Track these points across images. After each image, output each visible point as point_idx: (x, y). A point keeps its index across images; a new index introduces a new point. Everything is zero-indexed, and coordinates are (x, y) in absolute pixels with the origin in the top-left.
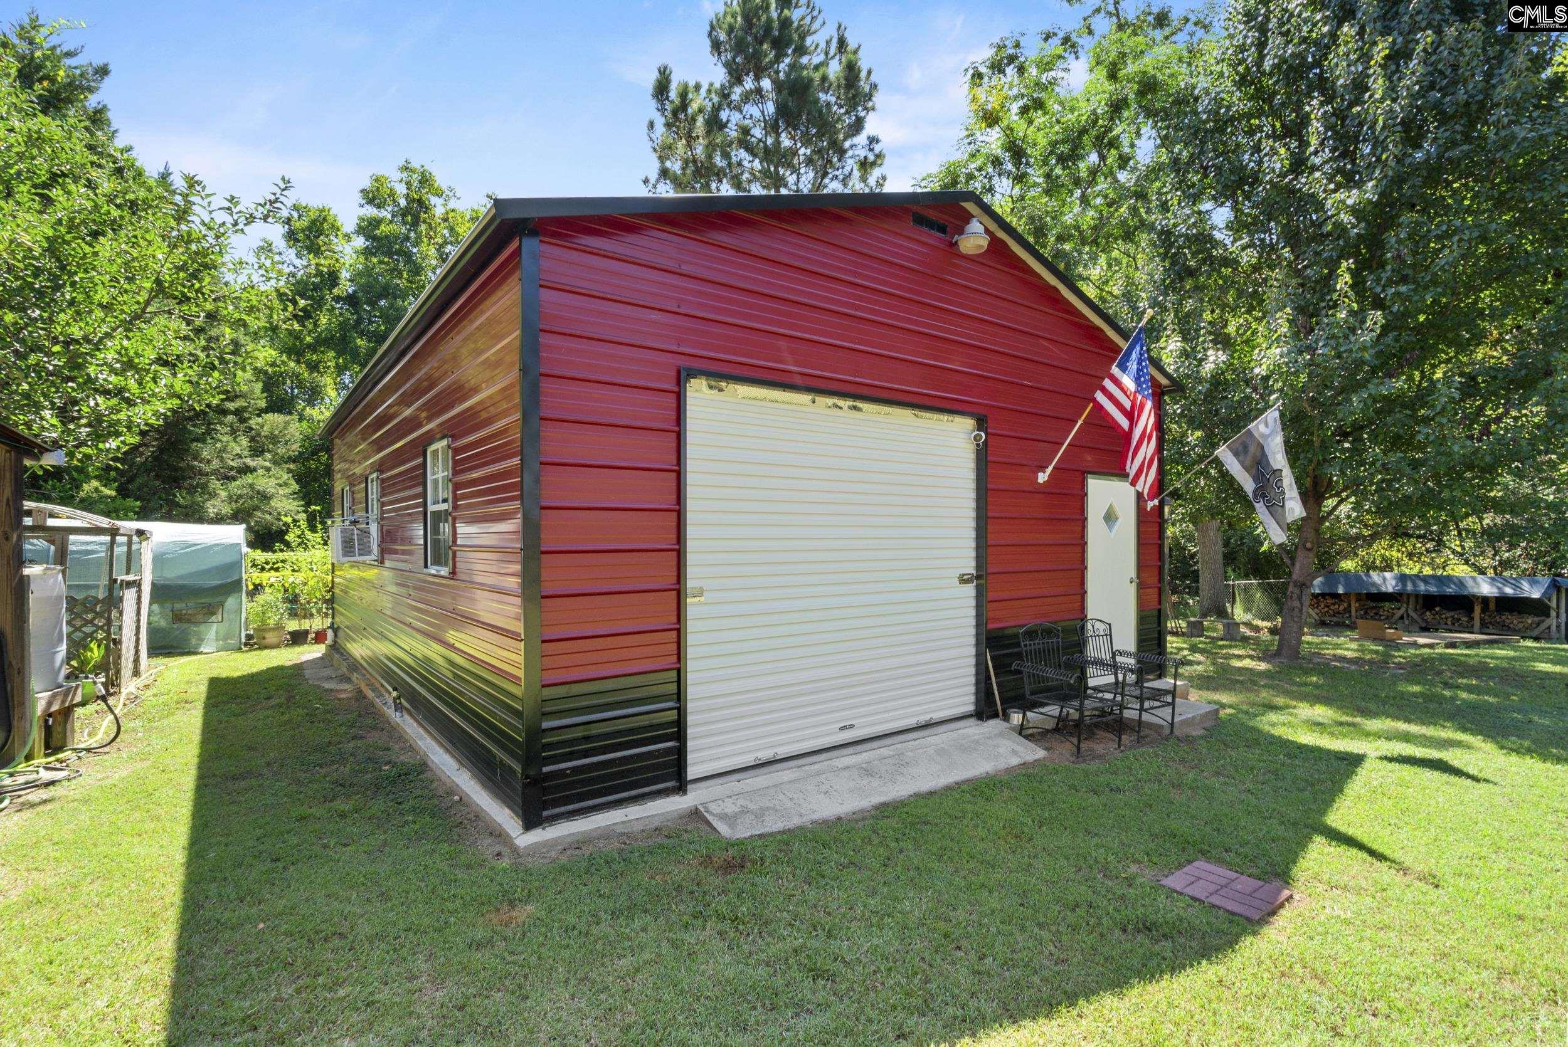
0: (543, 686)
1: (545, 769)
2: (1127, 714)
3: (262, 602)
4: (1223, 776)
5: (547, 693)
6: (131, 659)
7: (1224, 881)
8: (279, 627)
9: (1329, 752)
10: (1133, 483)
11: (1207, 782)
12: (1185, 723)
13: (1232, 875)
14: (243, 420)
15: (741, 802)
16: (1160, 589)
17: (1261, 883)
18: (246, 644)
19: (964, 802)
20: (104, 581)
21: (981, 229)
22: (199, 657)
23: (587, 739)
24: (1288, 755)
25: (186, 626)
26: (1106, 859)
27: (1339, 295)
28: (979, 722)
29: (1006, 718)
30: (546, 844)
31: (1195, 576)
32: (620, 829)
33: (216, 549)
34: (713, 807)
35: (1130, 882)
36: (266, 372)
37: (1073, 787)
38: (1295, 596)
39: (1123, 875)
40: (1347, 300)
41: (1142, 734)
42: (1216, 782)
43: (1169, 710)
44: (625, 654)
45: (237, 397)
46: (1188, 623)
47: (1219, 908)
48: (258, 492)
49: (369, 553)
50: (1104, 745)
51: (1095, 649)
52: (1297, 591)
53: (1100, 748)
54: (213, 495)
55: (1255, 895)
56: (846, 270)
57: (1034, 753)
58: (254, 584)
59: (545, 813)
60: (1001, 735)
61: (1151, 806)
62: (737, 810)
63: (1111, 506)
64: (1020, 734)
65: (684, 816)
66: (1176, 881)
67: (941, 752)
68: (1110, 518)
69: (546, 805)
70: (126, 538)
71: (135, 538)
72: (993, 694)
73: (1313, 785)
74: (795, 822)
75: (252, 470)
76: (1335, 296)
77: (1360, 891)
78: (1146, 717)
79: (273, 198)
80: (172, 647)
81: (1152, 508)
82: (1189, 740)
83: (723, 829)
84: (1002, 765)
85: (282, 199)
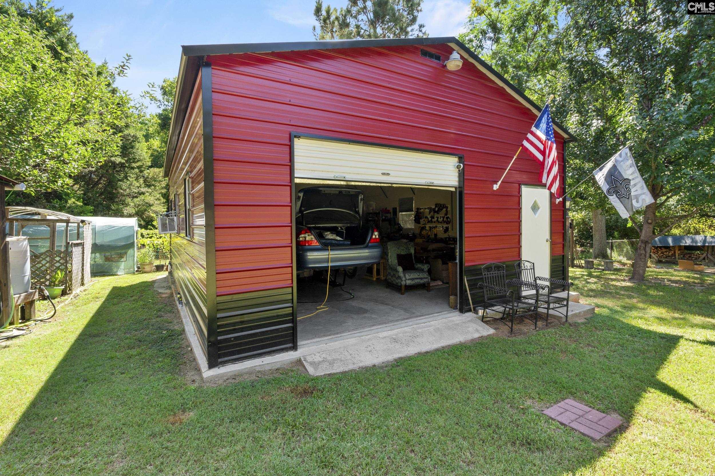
0: (217, 296)
1: (219, 338)
2: (540, 310)
3: (143, 252)
4: (592, 346)
5: (219, 299)
6: (80, 278)
7: (580, 413)
8: (151, 263)
9: (655, 333)
10: (549, 189)
11: (582, 350)
12: (575, 315)
13: (587, 409)
14: (141, 172)
15: (324, 356)
16: (563, 245)
17: (604, 415)
18: (137, 271)
19: (442, 359)
20: (64, 244)
21: (458, 56)
22: (115, 277)
23: (242, 322)
24: (631, 335)
25: (111, 263)
26: (513, 396)
27: (666, 86)
28: (461, 314)
29: (476, 312)
30: (217, 376)
31: (591, 237)
32: (258, 369)
33: (123, 229)
34: (309, 359)
35: (524, 411)
36: (158, 151)
37: (505, 351)
38: (642, 248)
39: (521, 407)
40: (670, 89)
41: (549, 321)
42: (587, 350)
43: (565, 308)
44: (260, 279)
45: (138, 161)
46: (585, 262)
47: (576, 430)
48: (147, 203)
49: (174, 230)
50: (527, 328)
51: (526, 277)
52: (643, 245)
53: (524, 329)
54: (127, 205)
55: (600, 423)
56: (384, 80)
57: (488, 331)
58: (141, 244)
59: (220, 360)
60: (471, 321)
61: (546, 364)
62: (321, 360)
63: (535, 202)
64: (482, 321)
65: (293, 363)
66: (552, 412)
67: (437, 330)
68: (535, 208)
69: (220, 356)
70: (77, 224)
71: (81, 224)
72: (469, 299)
73: (644, 354)
74: (351, 367)
75: (143, 193)
76: (663, 87)
77: (665, 423)
78: (551, 312)
79: (122, 64)
80: (104, 272)
81: (559, 203)
82: (575, 325)
83: (311, 370)
84: (469, 337)
85: (127, 64)
